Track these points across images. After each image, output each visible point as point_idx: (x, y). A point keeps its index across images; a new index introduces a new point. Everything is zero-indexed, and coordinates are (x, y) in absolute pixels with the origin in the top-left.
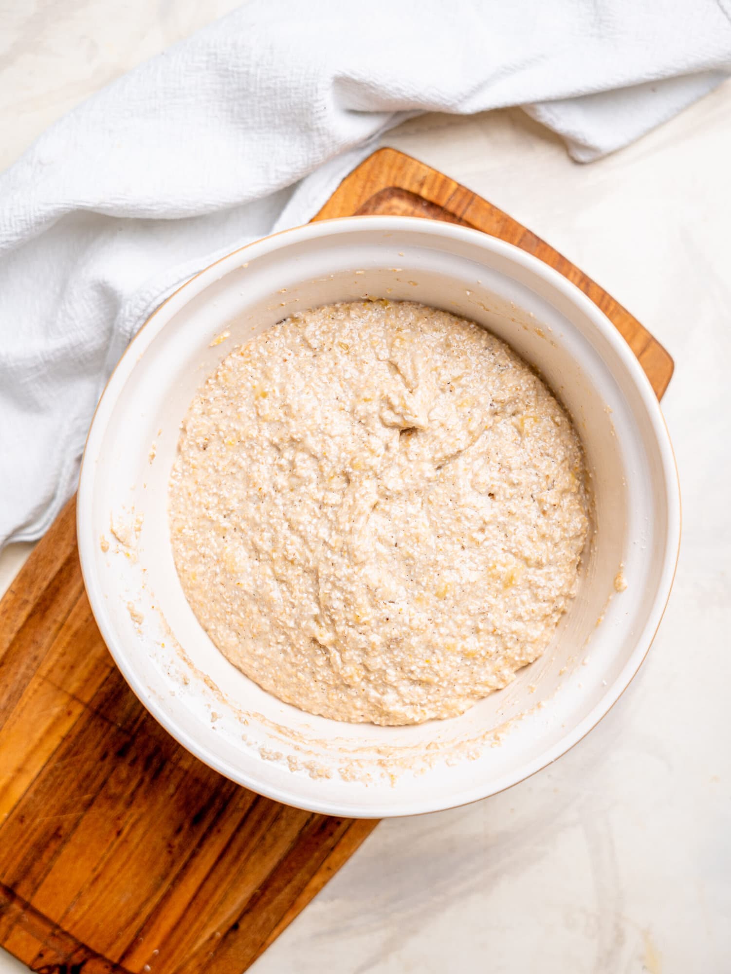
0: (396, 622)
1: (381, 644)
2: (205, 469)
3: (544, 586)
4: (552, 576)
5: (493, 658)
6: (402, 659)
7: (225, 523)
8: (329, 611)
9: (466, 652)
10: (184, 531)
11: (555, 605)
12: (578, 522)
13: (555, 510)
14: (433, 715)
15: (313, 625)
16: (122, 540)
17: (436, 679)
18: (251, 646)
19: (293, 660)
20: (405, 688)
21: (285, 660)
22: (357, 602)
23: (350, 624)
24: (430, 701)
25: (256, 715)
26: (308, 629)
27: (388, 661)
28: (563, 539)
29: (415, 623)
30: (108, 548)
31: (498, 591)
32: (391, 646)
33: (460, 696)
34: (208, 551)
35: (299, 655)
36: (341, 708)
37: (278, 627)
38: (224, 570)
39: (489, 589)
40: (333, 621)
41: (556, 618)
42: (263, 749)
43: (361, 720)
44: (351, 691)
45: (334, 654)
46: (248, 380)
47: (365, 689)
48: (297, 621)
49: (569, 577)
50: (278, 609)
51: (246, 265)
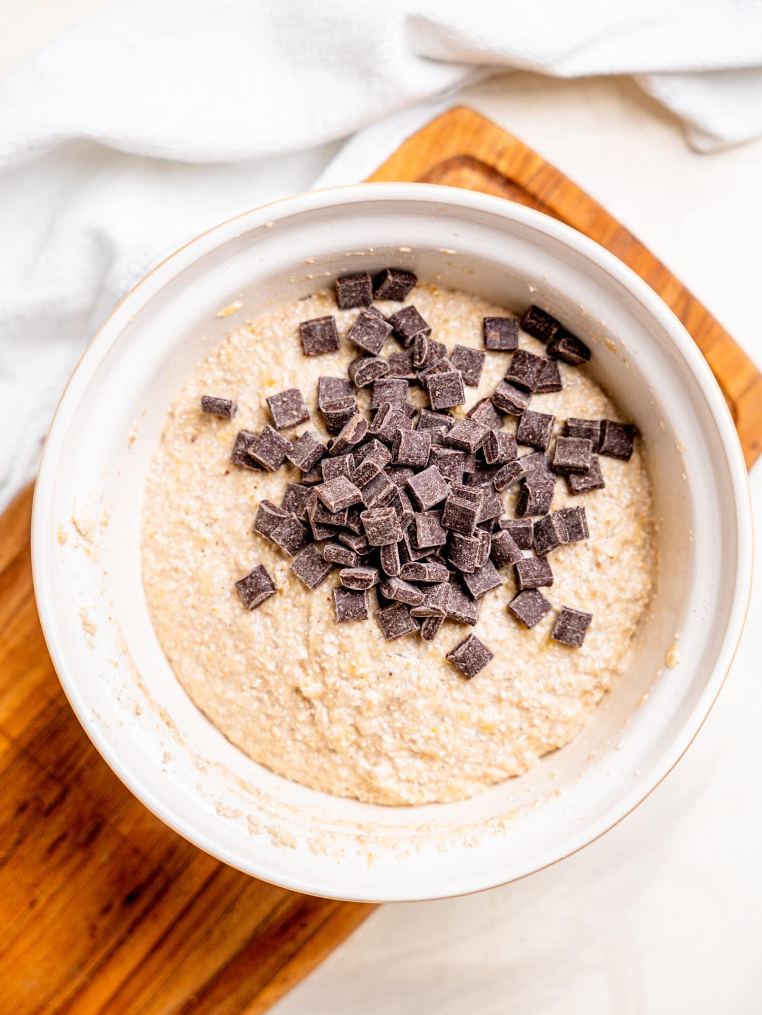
0: (401, 679)
1: (379, 703)
2: (190, 465)
3: (587, 656)
4: (599, 644)
5: (514, 736)
6: (403, 724)
7: (206, 534)
8: (319, 656)
9: (482, 725)
10: (156, 537)
11: (598, 680)
12: (637, 583)
13: (612, 564)
14: (433, 798)
15: (298, 671)
16: (83, 532)
17: (442, 754)
18: (219, 687)
19: (269, 711)
20: (403, 760)
21: (259, 710)
22: (355, 650)
23: (344, 675)
24: (431, 780)
25: (217, 764)
26: (290, 675)
27: (385, 725)
28: (618, 600)
29: (424, 682)
30: (66, 540)
31: (530, 654)
32: (392, 708)
33: (469, 778)
34: (181, 565)
35: (277, 706)
36: (321, 776)
37: (254, 668)
38: (198, 591)
39: (520, 651)
40: (323, 669)
41: (598, 695)
42: (220, 804)
43: (344, 793)
44: (337, 759)
45: (321, 710)
46: (255, 363)
47: (354, 757)
48: (280, 664)
49: (619, 648)
50: (257, 647)
51: (270, 224)
